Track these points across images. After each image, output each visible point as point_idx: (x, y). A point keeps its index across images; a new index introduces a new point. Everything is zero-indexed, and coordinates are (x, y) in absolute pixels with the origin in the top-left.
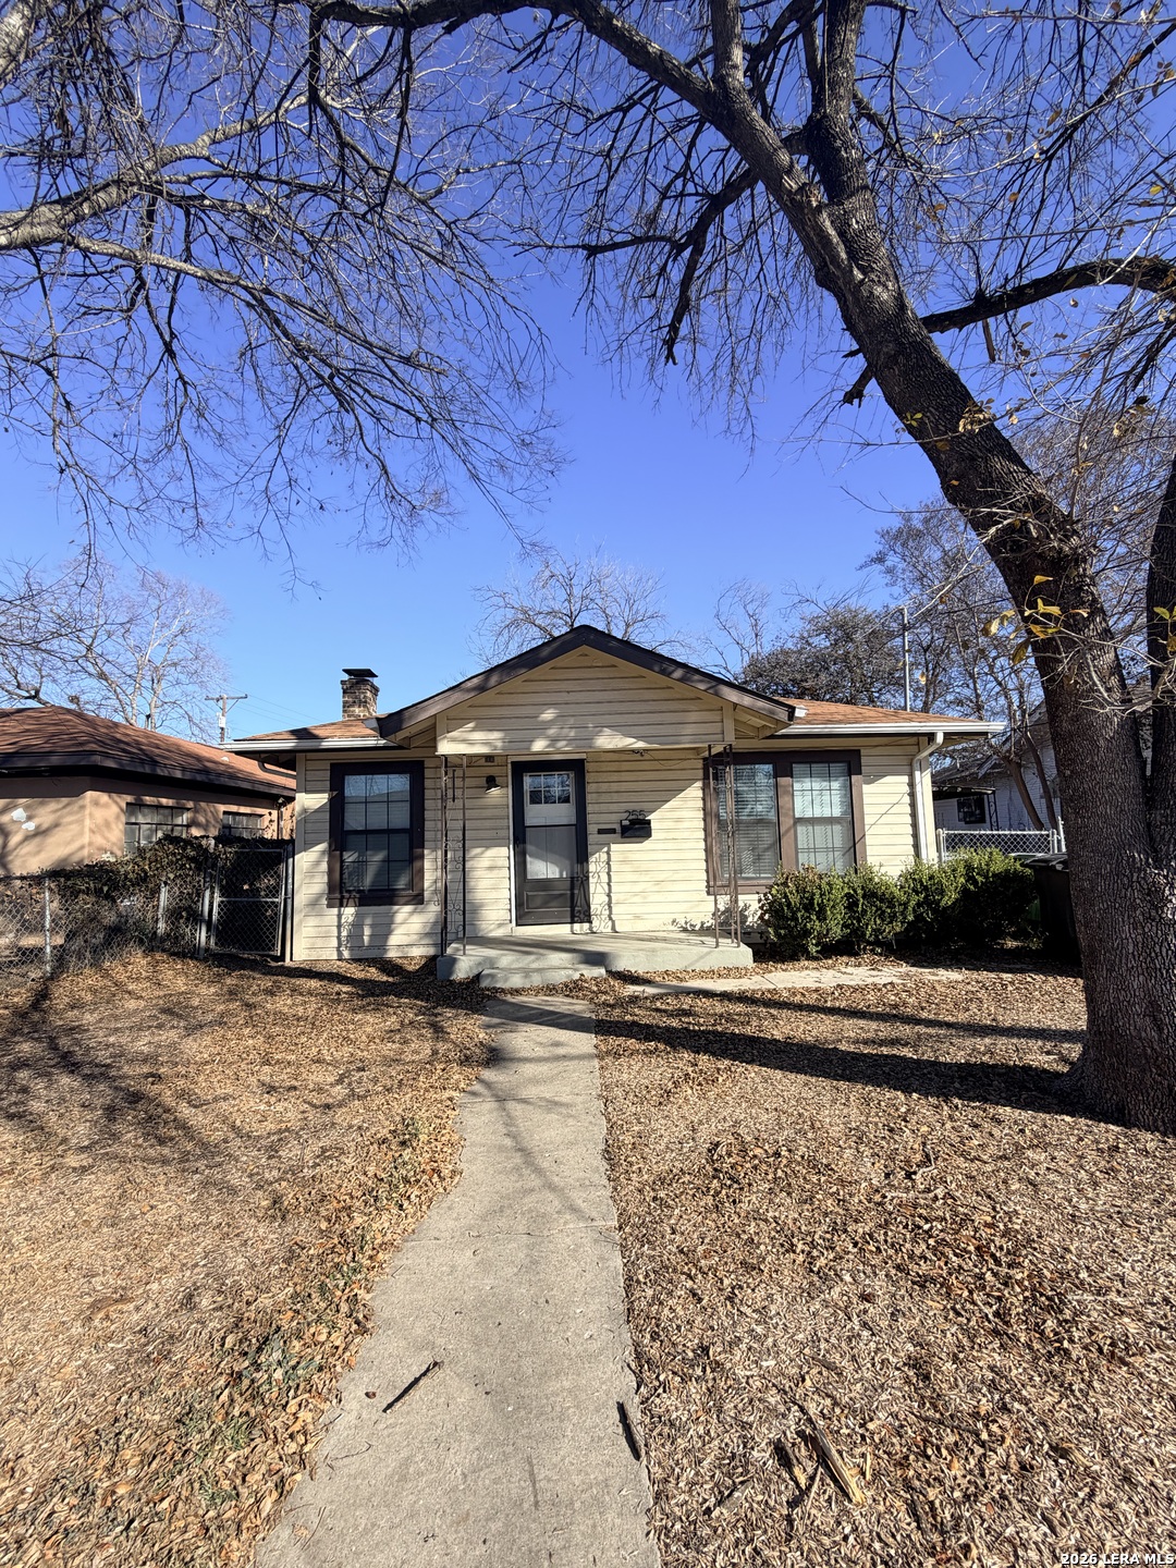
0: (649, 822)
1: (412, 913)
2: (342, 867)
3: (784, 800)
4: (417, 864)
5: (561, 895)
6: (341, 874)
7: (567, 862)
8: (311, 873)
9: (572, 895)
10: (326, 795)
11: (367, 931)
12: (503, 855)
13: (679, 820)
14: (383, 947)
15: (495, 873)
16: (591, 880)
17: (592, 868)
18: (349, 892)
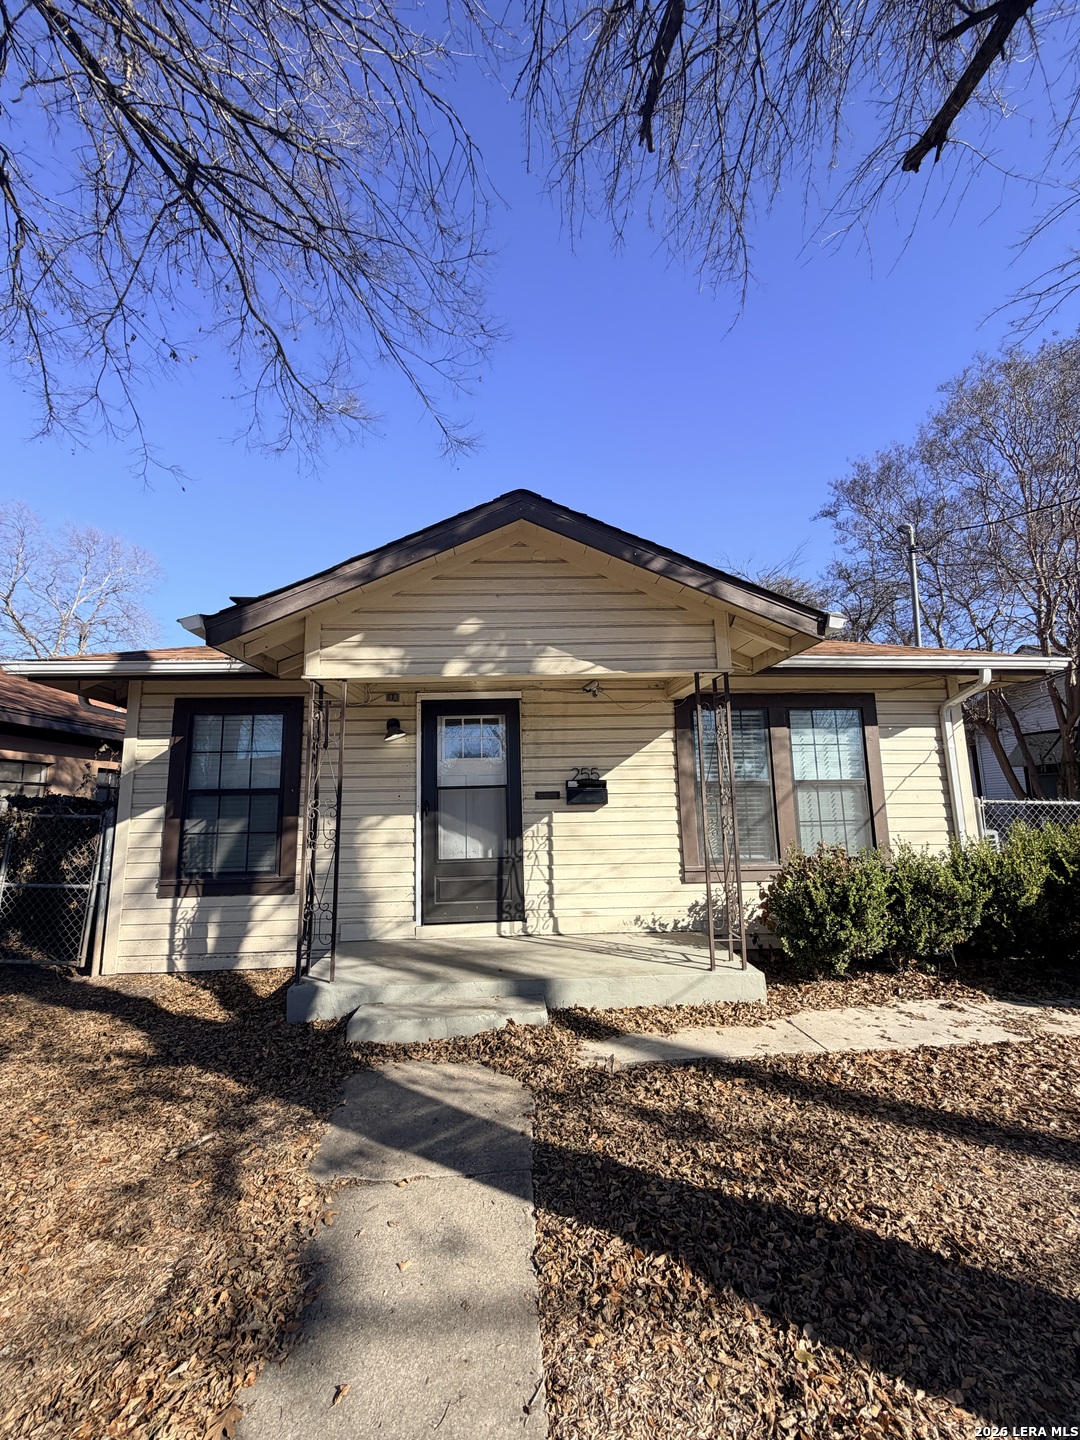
0: (604, 784)
1: (278, 906)
2: (182, 840)
3: (779, 757)
4: (287, 838)
5: (486, 882)
6: (181, 850)
7: (495, 837)
8: (138, 849)
9: (500, 881)
10: (167, 742)
11: (212, 932)
12: (406, 826)
13: (643, 781)
14: (234, 955)
15: (396, 851)
16: (526, 861)
17: (527, 844)
18: (190, 875)
